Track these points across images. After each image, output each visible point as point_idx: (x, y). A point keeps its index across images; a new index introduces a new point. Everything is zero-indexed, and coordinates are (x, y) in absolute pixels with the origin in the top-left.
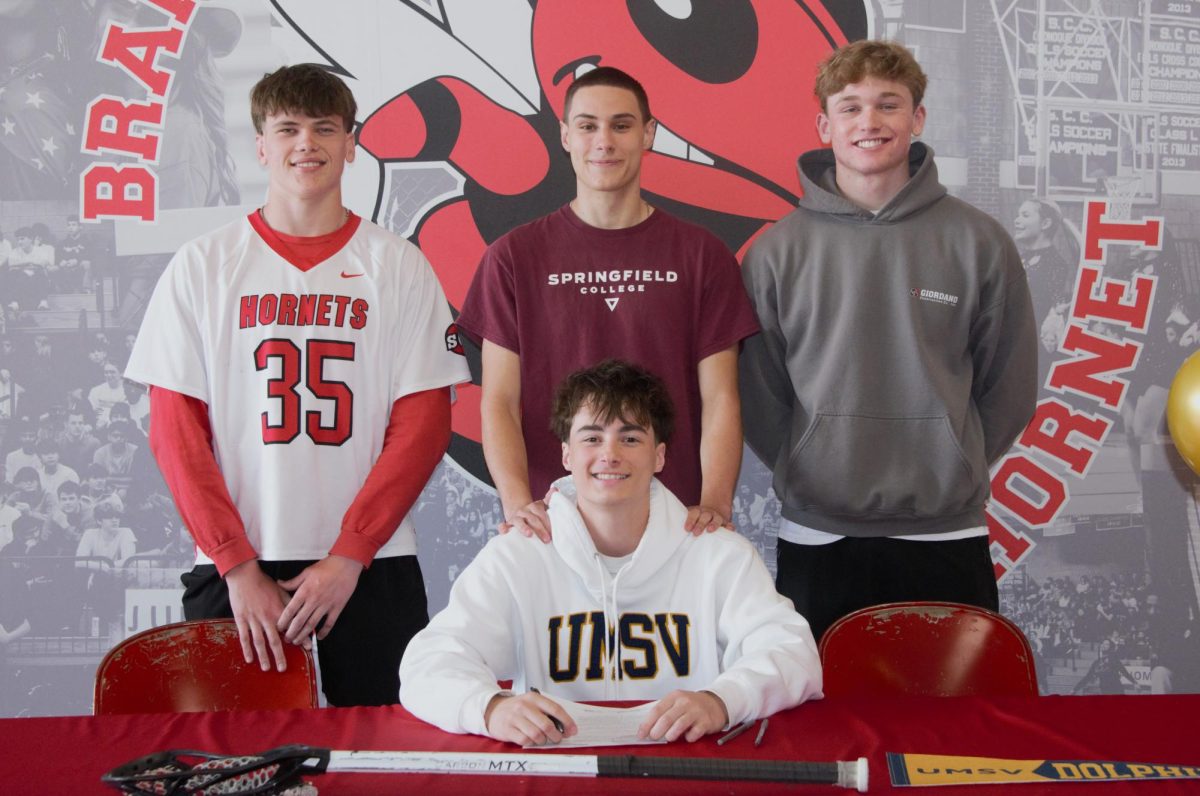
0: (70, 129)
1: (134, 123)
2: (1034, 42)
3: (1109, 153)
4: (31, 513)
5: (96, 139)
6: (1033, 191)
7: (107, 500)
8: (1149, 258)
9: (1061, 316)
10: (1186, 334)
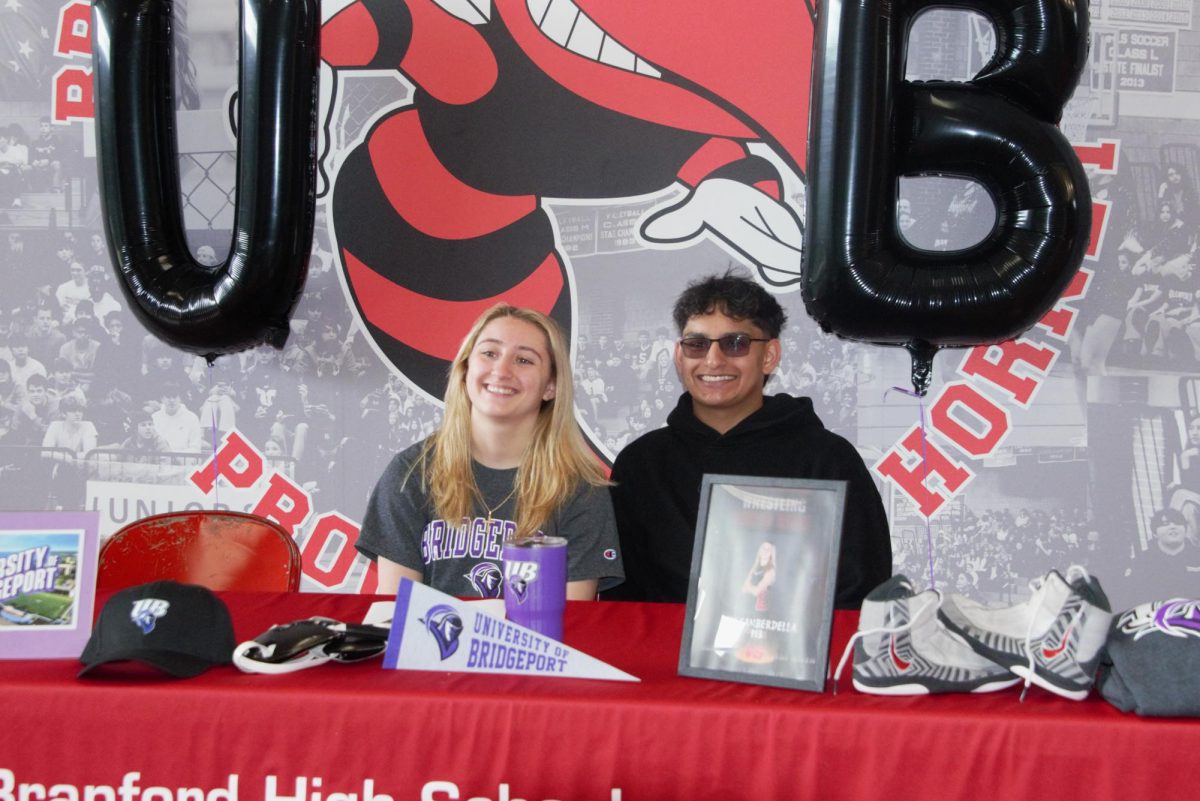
0: (45, 33)
5: (68, 42)
7: (72, 394)
8: (1103, 182)
10: (1139, 263)
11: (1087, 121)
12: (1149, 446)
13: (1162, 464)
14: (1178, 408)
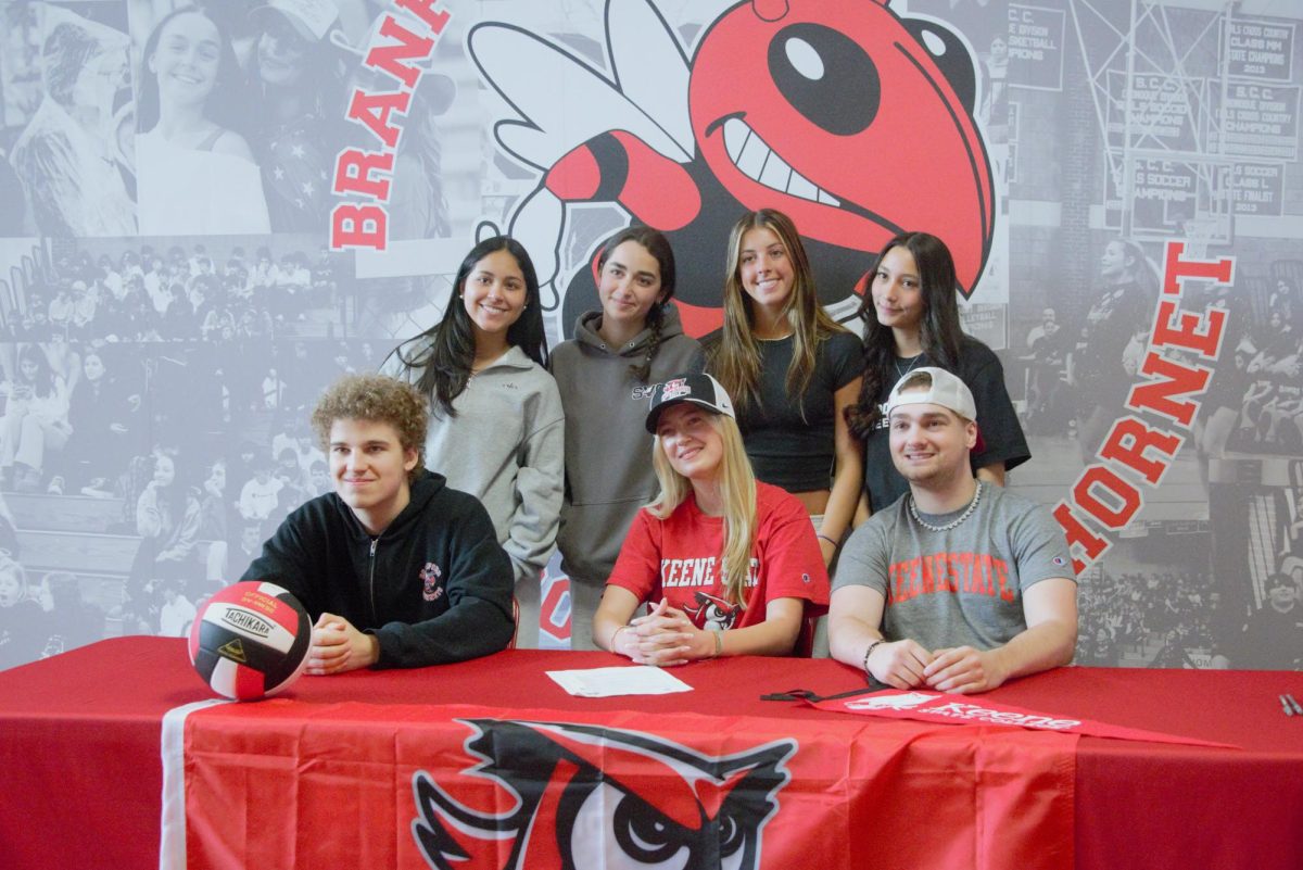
0: (324, 175)
1: (371, 170)
2: (1123, 100)
3: (1188, 199)
4: (291, 485)
5: (343, 183)
6: (1118, 232)
8: (1221, 293)
9: (1141, 345)
10: (1253, 362)
11: (1207, 241)
12: (1263, 519)
13: (1274, 535)
14: (1288, 487)
